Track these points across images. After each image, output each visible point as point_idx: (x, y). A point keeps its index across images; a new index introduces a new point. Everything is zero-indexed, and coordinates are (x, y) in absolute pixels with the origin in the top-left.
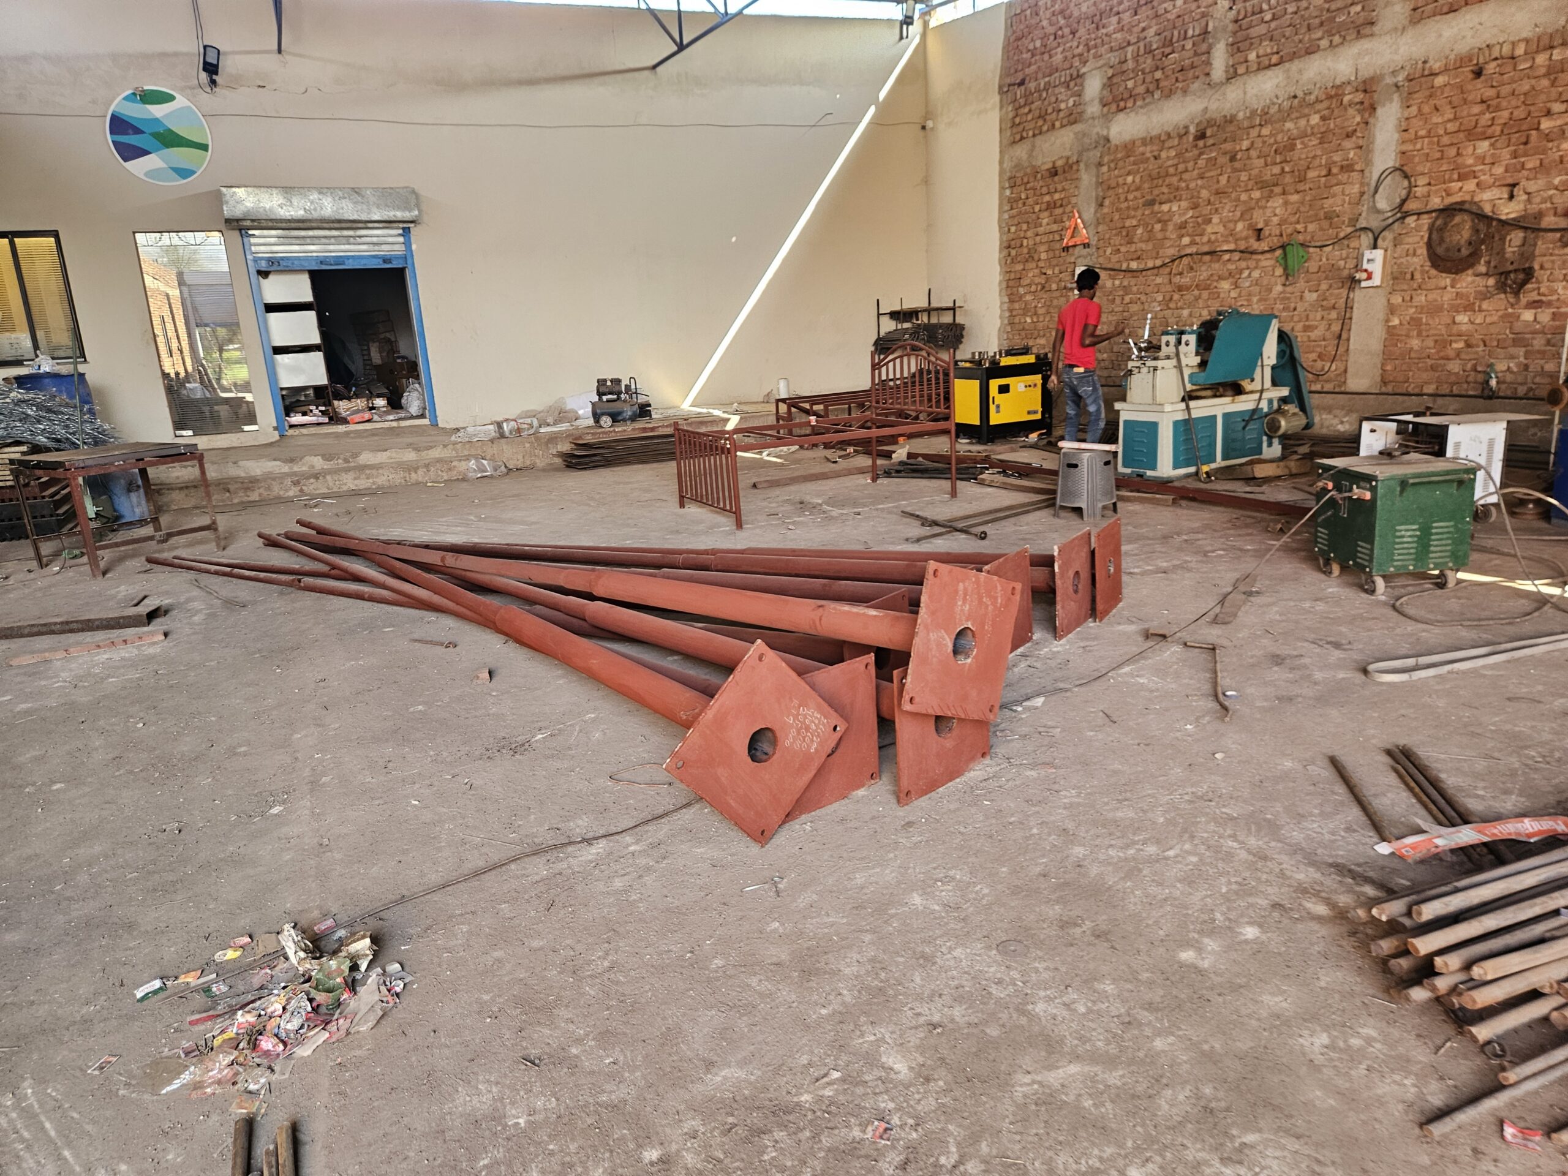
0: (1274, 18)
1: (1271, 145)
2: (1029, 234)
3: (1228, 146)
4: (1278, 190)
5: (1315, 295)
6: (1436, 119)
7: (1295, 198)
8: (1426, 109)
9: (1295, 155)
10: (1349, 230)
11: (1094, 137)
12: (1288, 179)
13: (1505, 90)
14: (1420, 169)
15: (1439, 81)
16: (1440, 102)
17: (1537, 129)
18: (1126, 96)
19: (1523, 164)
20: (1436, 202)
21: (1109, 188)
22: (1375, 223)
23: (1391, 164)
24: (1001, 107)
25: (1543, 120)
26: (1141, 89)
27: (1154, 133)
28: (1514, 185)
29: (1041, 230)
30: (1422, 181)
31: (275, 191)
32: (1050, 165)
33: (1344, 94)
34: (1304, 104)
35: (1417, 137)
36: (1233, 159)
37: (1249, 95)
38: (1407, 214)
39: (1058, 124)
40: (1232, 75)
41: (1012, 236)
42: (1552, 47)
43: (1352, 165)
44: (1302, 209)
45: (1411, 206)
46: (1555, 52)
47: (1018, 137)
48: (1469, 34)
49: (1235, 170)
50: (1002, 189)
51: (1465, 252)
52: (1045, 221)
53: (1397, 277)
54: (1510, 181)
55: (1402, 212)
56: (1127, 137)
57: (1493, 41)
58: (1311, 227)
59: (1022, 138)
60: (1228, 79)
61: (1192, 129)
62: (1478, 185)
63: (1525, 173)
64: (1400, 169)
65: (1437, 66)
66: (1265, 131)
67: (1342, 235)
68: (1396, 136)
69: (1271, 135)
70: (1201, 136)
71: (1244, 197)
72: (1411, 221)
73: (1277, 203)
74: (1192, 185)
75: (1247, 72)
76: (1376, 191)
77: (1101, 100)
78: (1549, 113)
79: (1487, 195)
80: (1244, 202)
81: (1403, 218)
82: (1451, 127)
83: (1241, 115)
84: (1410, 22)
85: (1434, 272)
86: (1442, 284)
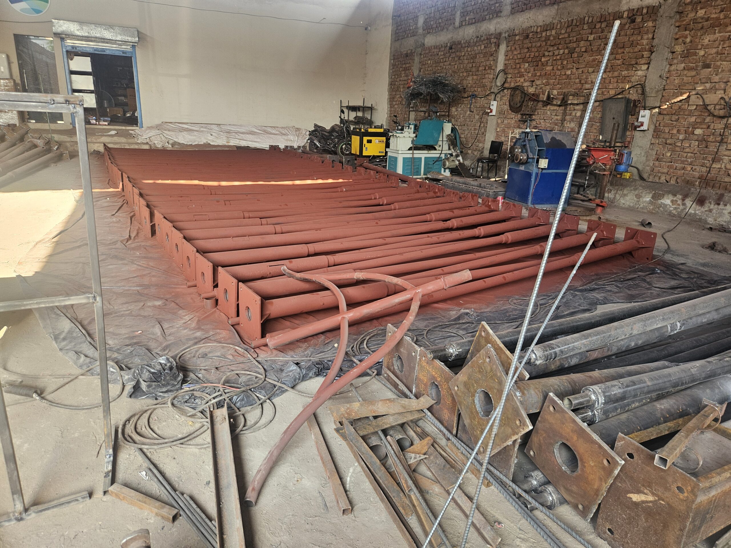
0: (474, 5)
1: (470, 55)
2: (398, 80)
3: (458, 54)
4: (471, 73)
5: (478, 116)
6: (515, 53)
7: (475, 77)
8: (513, 48)
9: (476, 60)
10: (489, 92)
11: (420, 43)
12: (474, 69)
13: (534, 44)
14: (509, 71)
15: (517, 38)
16: (517, 47)
17: (541, 61)
18: (430, 27)
19: (536, 73)
20: (513, 85)
21: (423, 65)
22: (496, 91)
23: (502, 68)
24: (392, 25)
25: (543, 58)
26: (435, 26)
27: (438, 44)
28: (533, 81)
29: (401, 79)
30: (510, 76)
31: (76, 24)
32: (406, 52)
33: (491, 38)
34: (480, 41)
35: (510, 59)
36: (459, 59)
37: (465, 34)
38: (505, 88)
39: (409, 35)
40: (461, 26)
41: (393, 80)
42: (547, 30)
43: (491, 67)
44: (477, 82)
45: (506, 85)
46: (548, 32)
47: (397, 38)
48: (526, 21)
49: (460, 64)
50: (390, 60)
51: (518, 105)
52: (403, 75)
53: (500, 112)
54: (532, 80)
55: (503, 88)
56: (429, 45)
57: (532, 25)
58: (479, 89)
59: (398, 40)
60: (460, 27)
61: (449, 45)
62: (524, 80)
63: (537, 77)
64: (503, 70)
65: (517, 32)
66: (469, 49)
67: (487, 94)
68: (504, 57)
69: (470, 51)
70: (451, 48)
71: (461, 75)
72: (505, 91)
73: (470, 78)
74: (447, 68)
75: (465, 25)
76: (497, 78)
77: (423, 28)
78: (544, 56)
79: (526, 84)
80: (461, 77)
81: (503, 90)
82: (519, 56)
83: (462, 42)
84: (511, 13)
85: (510, 112)
86: (512, 117)
